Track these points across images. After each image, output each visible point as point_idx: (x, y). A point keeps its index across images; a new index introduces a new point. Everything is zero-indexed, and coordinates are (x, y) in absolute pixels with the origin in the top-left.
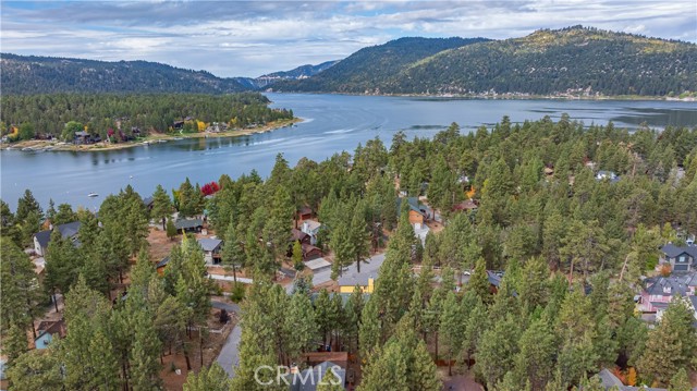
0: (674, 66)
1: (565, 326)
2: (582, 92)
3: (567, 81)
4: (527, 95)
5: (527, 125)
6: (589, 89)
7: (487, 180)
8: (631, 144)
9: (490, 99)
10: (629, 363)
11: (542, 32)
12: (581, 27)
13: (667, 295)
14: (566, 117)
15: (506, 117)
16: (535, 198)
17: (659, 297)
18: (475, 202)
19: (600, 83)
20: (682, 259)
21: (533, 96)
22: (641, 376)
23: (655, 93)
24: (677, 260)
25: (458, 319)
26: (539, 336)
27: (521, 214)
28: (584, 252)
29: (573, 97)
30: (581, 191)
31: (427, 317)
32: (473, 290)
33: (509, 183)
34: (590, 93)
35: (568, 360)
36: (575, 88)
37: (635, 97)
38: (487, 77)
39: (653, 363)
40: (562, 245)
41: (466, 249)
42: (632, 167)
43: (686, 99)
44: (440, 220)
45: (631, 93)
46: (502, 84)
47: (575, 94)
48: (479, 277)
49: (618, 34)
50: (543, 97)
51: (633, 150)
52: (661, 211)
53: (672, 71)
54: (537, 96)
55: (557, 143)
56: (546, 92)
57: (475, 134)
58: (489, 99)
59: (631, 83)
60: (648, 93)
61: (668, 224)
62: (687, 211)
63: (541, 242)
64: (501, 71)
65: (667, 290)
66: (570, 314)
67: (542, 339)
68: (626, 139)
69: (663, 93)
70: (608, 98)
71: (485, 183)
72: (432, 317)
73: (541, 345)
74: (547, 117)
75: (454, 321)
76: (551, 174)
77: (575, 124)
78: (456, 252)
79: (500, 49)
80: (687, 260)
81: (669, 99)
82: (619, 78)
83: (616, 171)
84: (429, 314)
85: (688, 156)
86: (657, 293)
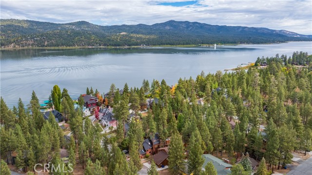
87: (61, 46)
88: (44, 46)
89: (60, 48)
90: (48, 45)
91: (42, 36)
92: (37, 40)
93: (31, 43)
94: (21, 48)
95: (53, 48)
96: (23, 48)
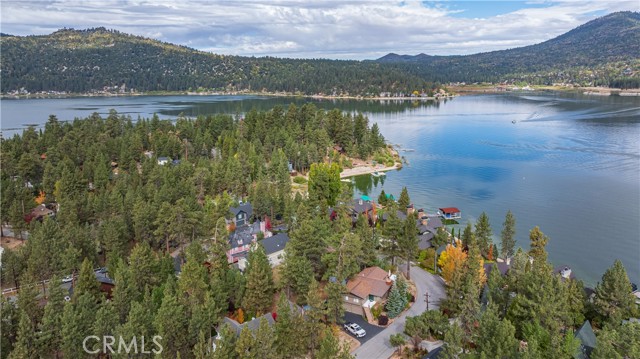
0: (188, 67)
1: (187, 295)
2: (117, 90)
3: (102, 80)
4: (64, 93)
5: (78, 123)
6: (123, 87)
7: (58, 182)
8: (178, 132)
9: (23, 98)
10: (236, 306)
11: (66, 31)
12: (104, 29)
13: (241, 246)
14: (113, 114)
15: (52, 117)
16: (115, 191)
17: (236, 249)
18: (48, 207)
19: (133, 81)
20: (240, 216)
21: (70, 94)
22: (247, 312)
23: (179, 89)
24: (237, 218)
25: (82, 326)
26: (172, 310)
27: (105, 208)
28: (178, 229)
29: (110, 94)
30: (153, 177)
31: (44, 338)
32: (86, 293)
33: (83, 180)
34: (126, 90)
35: (198, 322)
36: (111, 85)
37: (164, 93)
38: (12, 75)
39: (254, 299)
40: (155, 228)
41: (63, 256)
42: (184, 151)
43: (201, 94)
44: (12, 234)
45: (160, 89)
46: (33, 83)
47: (112, 91)
48: (88, 279)
49: (138, 37)
50: (81, 95)
51: (182, 136)
52: (217, 183)
53: (187, 70)
54: (75, 94)
55: (114, 137)
56: (84, 90)
57: (21, 135)
58: (21, 98)
59: (159, 81)
60: (173, 89)
61: (225, 192)
62: (234, 179)
63: (131, 230)
64: (28, 69)
65: (240, 242)
66: (188, 283)
67: (174, 313)
68: (172, 128)
69: (185, 89)
70: (142, 94)
71: (56, 185)
72: (49, 336)
73: (174, 318)
74: (95, 113)
75: (78, 330)
76: (116, 166)
77: (123, 118)
78: (50, 262)
79: (22, 45)
80: (243, 217)
81: (189, 93)
82: (148, 76)
83: (171, 156)
84: (43, 335)
85: (219, 137)
86: (234, 247)
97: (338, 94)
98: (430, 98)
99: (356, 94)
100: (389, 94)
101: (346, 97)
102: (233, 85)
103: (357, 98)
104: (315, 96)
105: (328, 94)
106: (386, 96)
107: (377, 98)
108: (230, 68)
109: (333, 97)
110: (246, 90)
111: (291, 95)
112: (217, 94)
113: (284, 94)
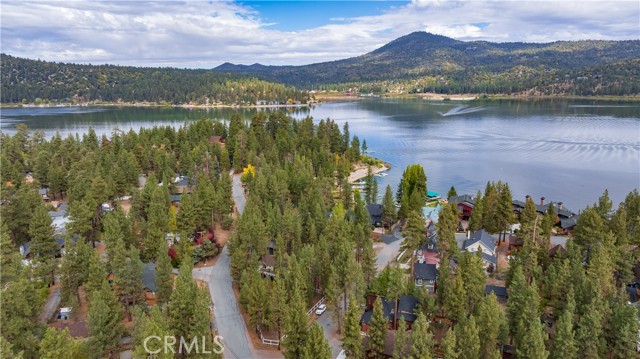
87: (628, 94)
88: (590, 93)
89: (626, 98)
90: (599, 93)
91: (595, 72)
92: (580, 81)
93: (567, 86)
94: (543, 96)
95: (607, 98)
96: (546, 97)
97: (211, 102)
98: (304, 105)
99: (231, 103)
100: (265, 102)
101: (220, 106)
102: (80, 95)
103: (233, 106)
104: (185, 106)
105: (200, 103)
106: (262, 104)
107: (253, 106)
108: (70, 77)
109: (206, 106)
110: (97, 101)
111: (156, 105)
112: (62, 105)
113: (147, 104)
